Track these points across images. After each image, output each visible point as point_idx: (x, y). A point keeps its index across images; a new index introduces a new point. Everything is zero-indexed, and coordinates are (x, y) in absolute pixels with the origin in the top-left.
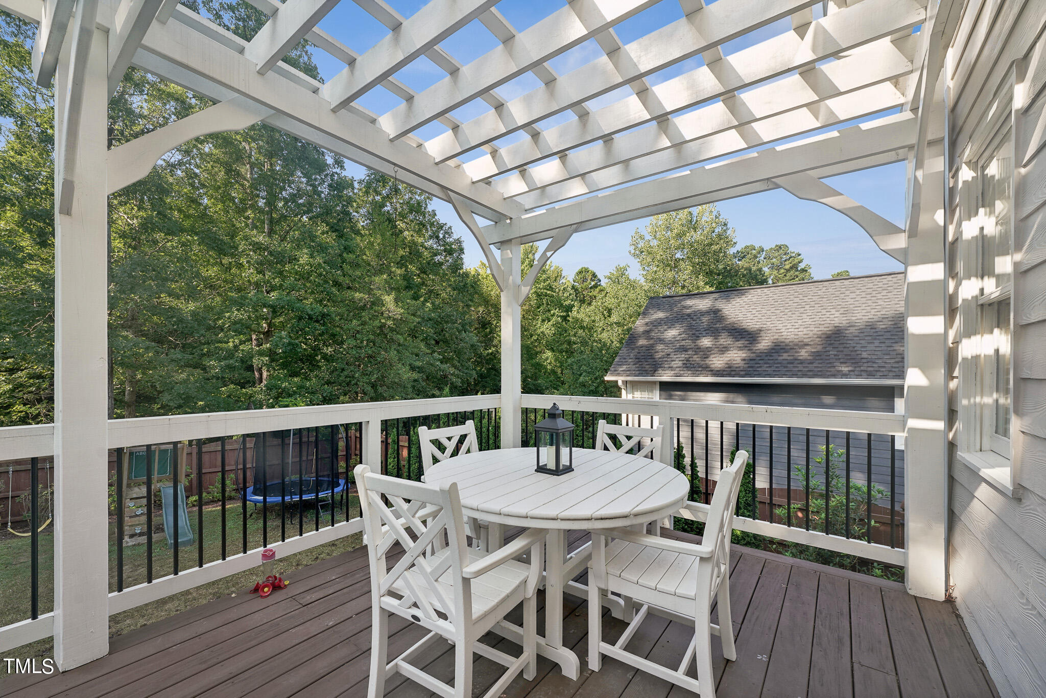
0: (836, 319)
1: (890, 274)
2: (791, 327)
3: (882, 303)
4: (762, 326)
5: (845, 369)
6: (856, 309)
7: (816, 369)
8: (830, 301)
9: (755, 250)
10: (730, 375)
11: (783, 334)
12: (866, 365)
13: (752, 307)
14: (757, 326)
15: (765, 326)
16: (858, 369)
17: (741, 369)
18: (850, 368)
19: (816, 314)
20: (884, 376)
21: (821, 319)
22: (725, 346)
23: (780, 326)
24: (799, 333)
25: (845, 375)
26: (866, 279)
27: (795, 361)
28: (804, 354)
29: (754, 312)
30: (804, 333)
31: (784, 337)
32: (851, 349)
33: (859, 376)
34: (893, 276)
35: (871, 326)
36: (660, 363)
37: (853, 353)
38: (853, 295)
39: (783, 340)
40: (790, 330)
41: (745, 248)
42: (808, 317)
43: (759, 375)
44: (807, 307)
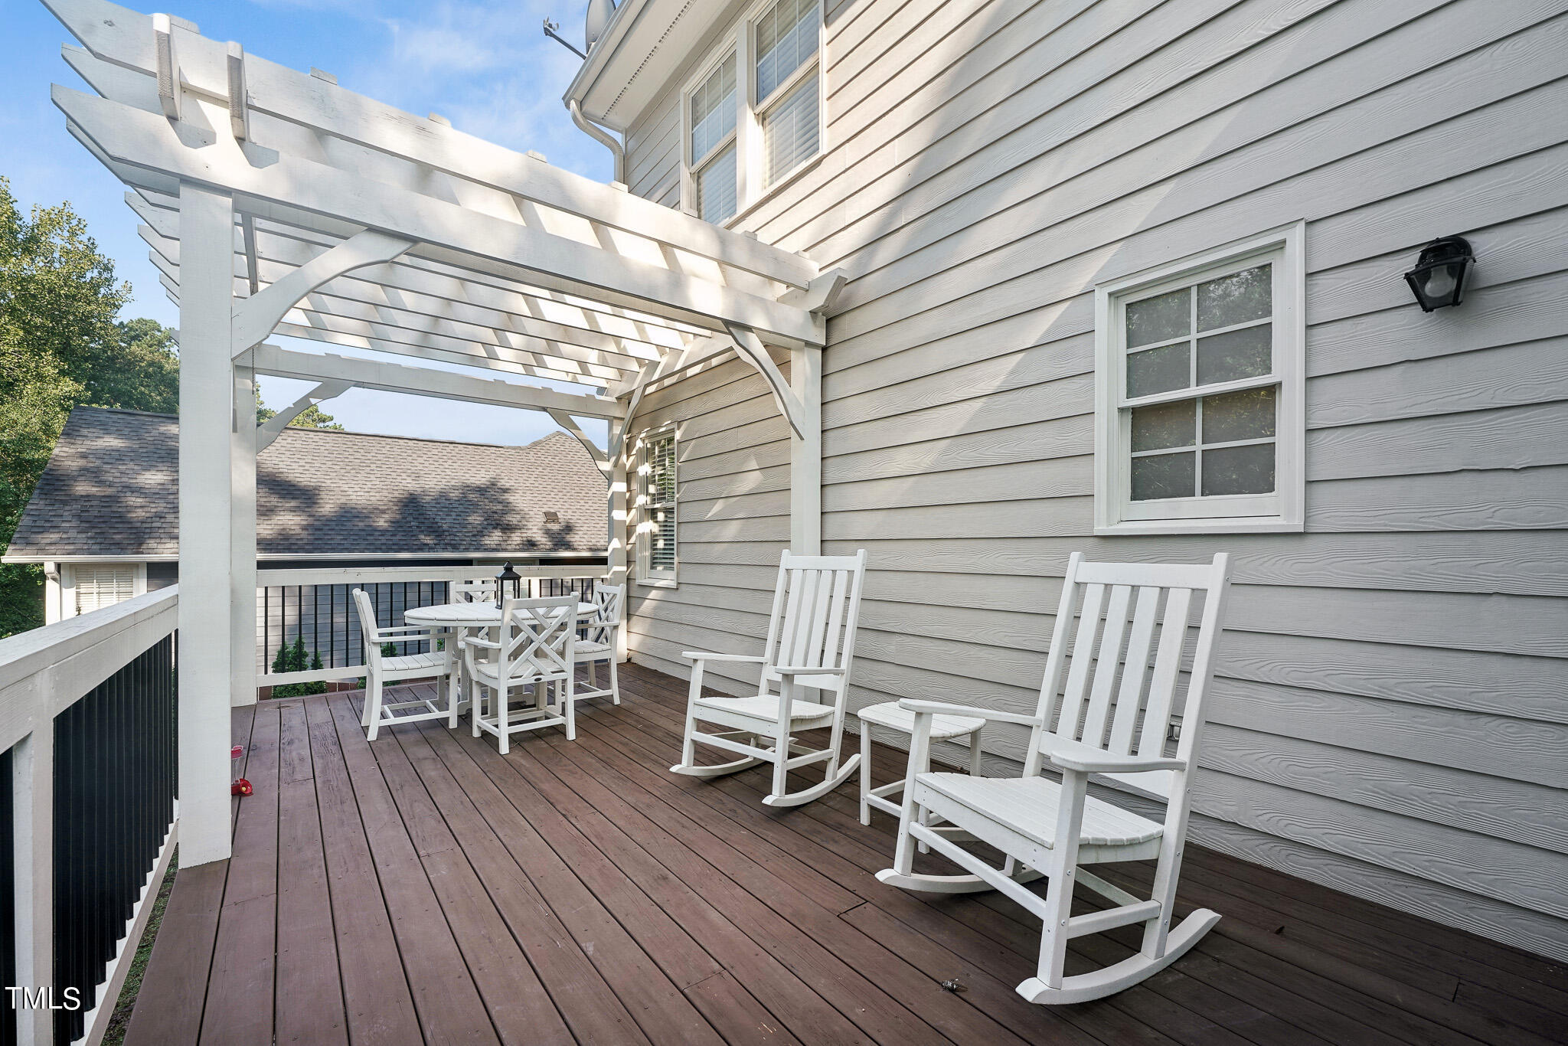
0: (411, 485)
1: (452, 443)
2: (359, 489)
3: (450, 473)
4: (320, 484)
5: (428, 540)
6: (426, 476)
7: (401, 543)
8: (398, 463)
9: (159, 331)
10: (289, 550)
11: (351, 497)
12: (448, 538)
13: (296, 456)
14: (312, 484)
15: (323, 485)
16: (442, 542)
17: (305, 541)
18: (435, 542)
19: (385, 476)
20: (467, 550)
21: (393, 484)
22: (268, 508)
23: (345, 487)
24: (372, 498)
25: (431, 549)
26: (431, 444)
27: (373, 530)
28: (382, 522)
29: (302, 463)
30: (378, 498)
31: (353, 502)
32: (432, 520)
33: (444, 549)
34: (454, 445)
35: (443, 495)
36: (147, 531)
37: (435, 525)
38: (421, 460)
39: (354, 506)
40: (359, 494)
41: (139, 321)
42: (378, 480)
43: (333, 550)
44: (373, 466)
